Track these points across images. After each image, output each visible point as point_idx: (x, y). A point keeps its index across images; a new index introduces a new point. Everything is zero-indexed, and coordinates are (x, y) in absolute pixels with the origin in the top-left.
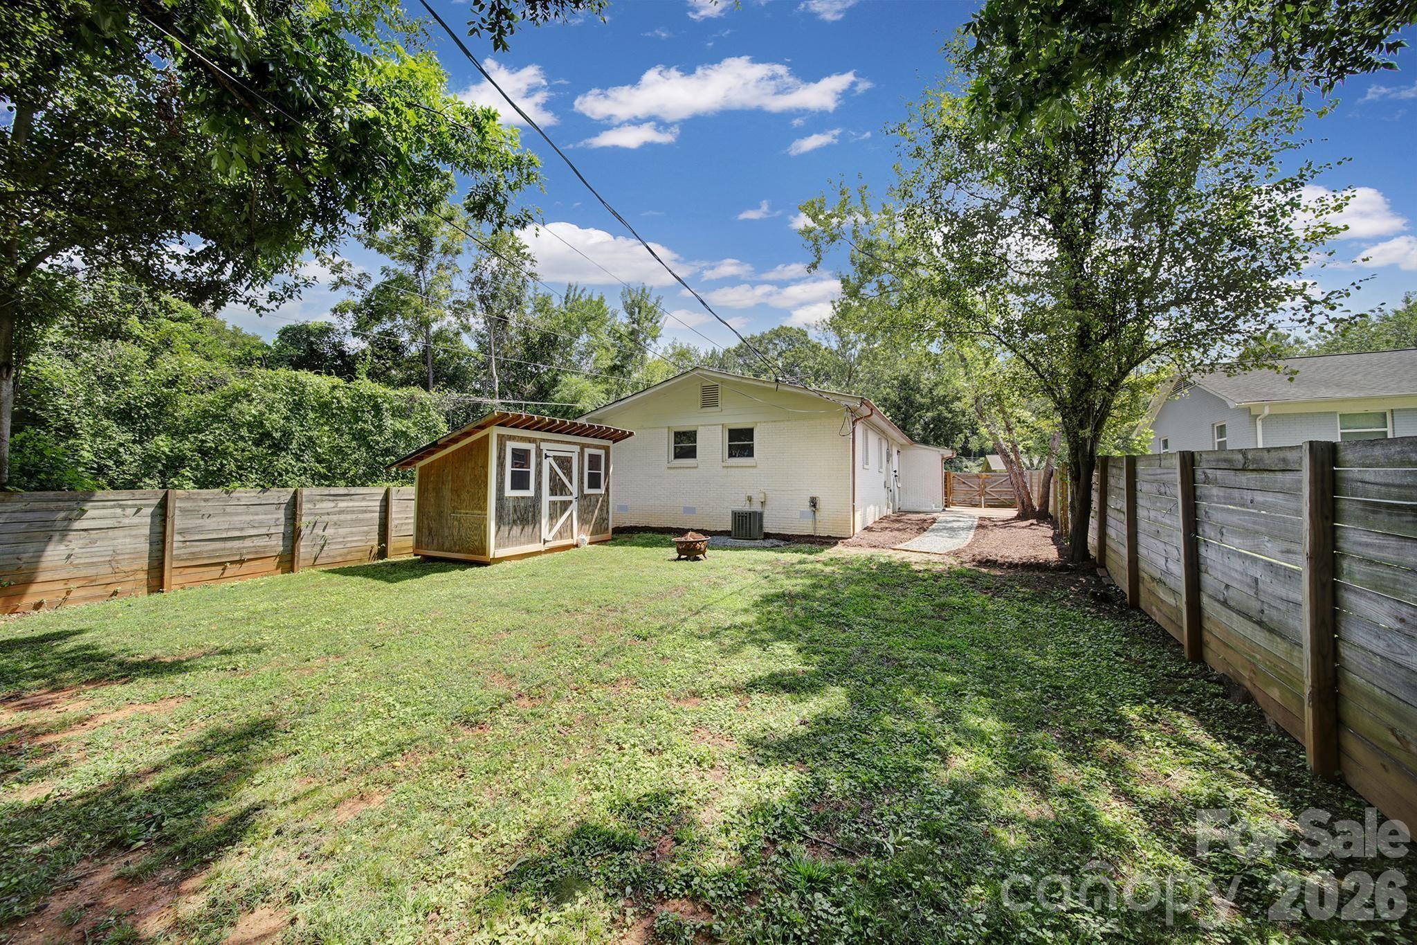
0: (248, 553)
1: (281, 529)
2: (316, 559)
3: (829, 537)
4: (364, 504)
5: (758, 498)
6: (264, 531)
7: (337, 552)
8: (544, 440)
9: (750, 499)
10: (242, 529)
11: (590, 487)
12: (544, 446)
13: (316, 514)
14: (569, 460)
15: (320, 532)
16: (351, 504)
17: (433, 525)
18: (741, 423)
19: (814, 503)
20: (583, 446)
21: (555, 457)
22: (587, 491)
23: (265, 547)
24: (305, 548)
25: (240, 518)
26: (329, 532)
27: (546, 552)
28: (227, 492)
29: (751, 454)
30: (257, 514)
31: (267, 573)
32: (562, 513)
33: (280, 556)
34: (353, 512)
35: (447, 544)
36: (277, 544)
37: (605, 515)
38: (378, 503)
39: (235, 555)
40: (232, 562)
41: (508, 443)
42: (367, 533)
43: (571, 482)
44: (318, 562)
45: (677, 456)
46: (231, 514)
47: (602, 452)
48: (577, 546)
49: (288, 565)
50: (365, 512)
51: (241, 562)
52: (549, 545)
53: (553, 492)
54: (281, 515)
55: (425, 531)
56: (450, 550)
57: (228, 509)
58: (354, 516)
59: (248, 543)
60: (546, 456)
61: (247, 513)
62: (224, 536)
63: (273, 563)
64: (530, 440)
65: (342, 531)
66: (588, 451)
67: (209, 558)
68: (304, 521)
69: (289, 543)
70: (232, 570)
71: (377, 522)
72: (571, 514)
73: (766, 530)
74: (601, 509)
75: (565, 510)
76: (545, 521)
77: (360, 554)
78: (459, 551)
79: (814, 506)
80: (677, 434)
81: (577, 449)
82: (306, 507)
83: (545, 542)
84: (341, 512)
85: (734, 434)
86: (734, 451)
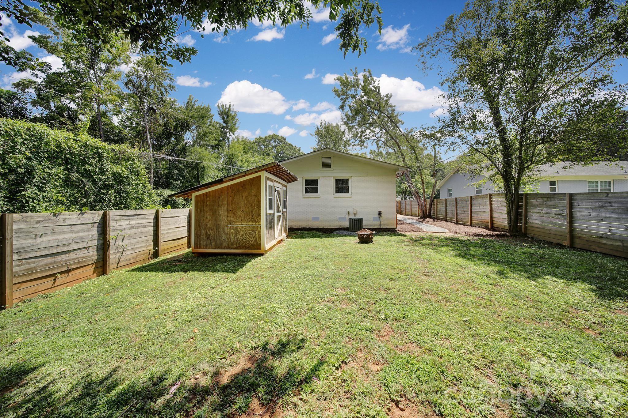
0: (73, 264)
1: (95, 243)
2: (119, 262)
3: (387, 229)
4: (145, 221)
5: (352, 212)
6: (84, 245)
7: (130, 256)
8: (275, 181)
9: (349, 212)
10: (68, 245)
11: (284, 207)
12: (275, 184)
13: (117, 230)
14: (280, 193)
15: (121, 244)
16: (137, 222)
17: (211, 233)
18: (342, 176)
19: (380, 213)
20: (282, 185)
22: (283, 210)
23: (85, 257)
24: (112, 256)
25: (66, 236)
26: (126, 242)
27: (276, 244)
28: (55, 215)
29: (347, 191)
30: (78, 232)
31: (88, 278)
33: (96, 263)
34: (138, 227)
35: (225, 244)
36: (93, 255)
37: (286, 223)
38: (152, 221)
39: (64, 266)
40: (61, 273)
42: (147, 241)
43: (280, 205)
44: (120, 264)
46: (58, 233)
47: (286, 189)
48: (283, 240)
49: (101, 270)
50: (145, 227)
51: (68, 271)
52: (277, 241)
53: (277, 210)
54: (95, 232)
55: (204, 237)
56: (228, 248)
57: (56, 229)
58: (139, 230)
59: (72, 256)
60: (276, 190)
61: (71, 232)
62: (54, 251)
63: (91, 269)
65: (133, 241)
66: (283, 188)
67: (43, 271)
68: (112, 235)
69: (101, 253)
70: (61, 279)
71: (152, 233)
74: (286, 220)
75: (280, 220)
77: (143, 256)
78: (235, 248)
79: (380, 215)
80: (306, 181)
82: (112, 225)
84: (132, 228)
85: (338, 181)
86: (339, 190)
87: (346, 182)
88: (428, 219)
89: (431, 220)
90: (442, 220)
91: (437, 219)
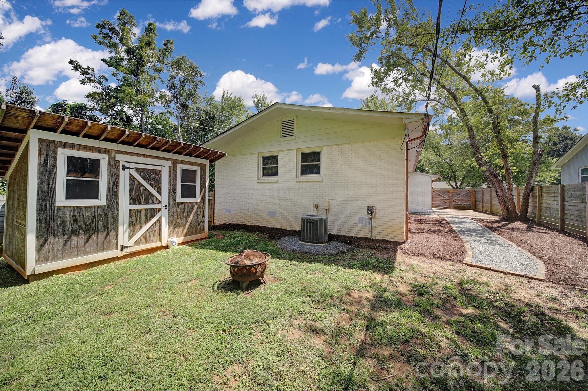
3: (384, 241)
5: (323, 206)
8: (122, 152)
9: (317, 207)
11: (183, 196)
12: (118, 157)
14: (158, 173)
17: (10, 232)
18: (310, 147)
19: (371, 211)
20: (175, 163)
21: (138, 170)
22: (179, 199)
27: (125, 257)
29: (318, 172)
32: (147, 220)
37: (200, 218)
41: (60, 150)
43: (160, 192)
45: (264, 175)
47: (198, 169)
48: (167, 247)
52: (126, 251)
53: (134, 200)
55: (8, 237)
60: (124, 168)
64: (99, 150)
66: (180, 167)
72: (159, 220)
73: (330, 232)
74: (197, 214)
75: (152, 217)
76: (123, 229)
79: (371, 214)
80: (264, 158)
81: (168, 164)
83: (123, 248)
85: (305, 157)
86: (305, 170)
87: (316, 156)
88: (517, 224)
89: (524, 226)
90: (551, 227)
91: (540, 224)
